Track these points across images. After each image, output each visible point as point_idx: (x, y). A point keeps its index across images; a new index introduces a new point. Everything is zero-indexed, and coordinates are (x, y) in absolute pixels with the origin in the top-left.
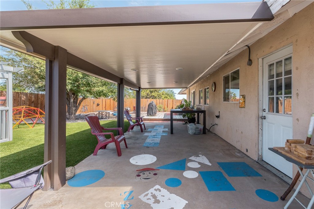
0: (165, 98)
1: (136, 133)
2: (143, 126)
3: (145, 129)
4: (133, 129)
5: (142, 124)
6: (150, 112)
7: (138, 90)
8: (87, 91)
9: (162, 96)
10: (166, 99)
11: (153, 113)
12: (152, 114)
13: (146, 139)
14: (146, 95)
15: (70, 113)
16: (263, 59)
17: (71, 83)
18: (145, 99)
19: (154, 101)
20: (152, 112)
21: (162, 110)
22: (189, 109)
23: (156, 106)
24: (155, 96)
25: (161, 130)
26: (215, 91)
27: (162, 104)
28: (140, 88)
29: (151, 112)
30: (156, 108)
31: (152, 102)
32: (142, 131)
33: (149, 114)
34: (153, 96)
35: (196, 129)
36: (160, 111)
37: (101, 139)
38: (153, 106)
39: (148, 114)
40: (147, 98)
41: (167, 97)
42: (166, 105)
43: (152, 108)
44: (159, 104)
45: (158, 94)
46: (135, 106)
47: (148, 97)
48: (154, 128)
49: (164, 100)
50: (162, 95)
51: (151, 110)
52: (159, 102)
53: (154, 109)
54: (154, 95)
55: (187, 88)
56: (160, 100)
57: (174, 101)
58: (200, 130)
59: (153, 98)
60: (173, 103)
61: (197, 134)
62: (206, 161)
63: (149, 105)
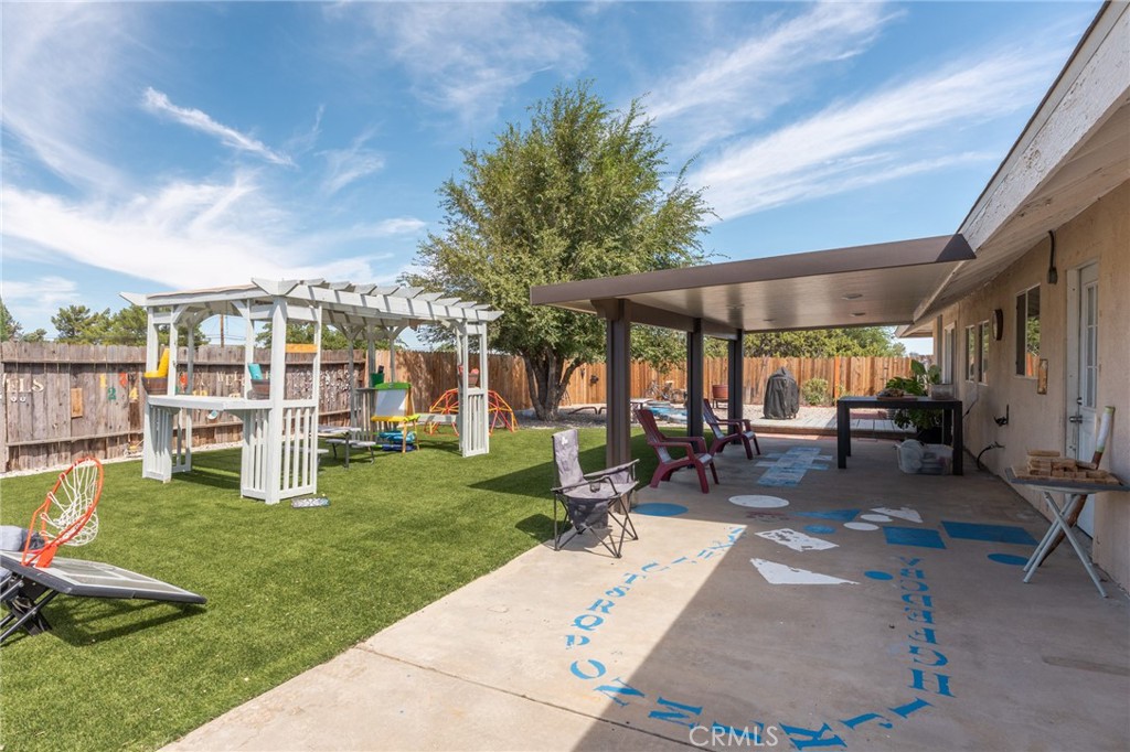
0: (838, 350)
1: (733, 459)
2: (751, 441)
3: (759, 453)
4: (722, 450)
5: (751, 438)
6: (775, 405)
7: (733, 337)
8: (590, 344)
9: (824, 344)
10: (840, 359)
11: (783, 410)
12: (780, 412)
13: (764, 472)
14: (758, 343)
15: (547, 405)
16: (1080, 270)
17: (557, 327)
18: (755, 356)
19: (790, 365)
20: (781, 404)
21: (822, 400)
22: (902, 395)
23: (796, 385)
24: (797, 343)
25: (808, 459)
26: (999, 338)
27: (825, 374)
28: (740, 333)
29: (778, 407)
30: (796, 390)
31: (780, 372)
32: (750, 455)
33: (769, 412)
34: (788, 344)
35: (925, 458)
36: (813, 404)
37: (664, 456)
38: (783, 384)
39: (766, 411)
40: (760, 355)
41: (847, 348)
42: (841, 382)
43: (780, 393)
44: (812, 376)
45: (808, 338)
47: (767, 348)
48: (788, 453)
49: (832, 361)
50: (826, 340)
51: (777, 397)
52: (813, 370)
53: (789, 394)
54: (789, 339)
55: (911, 323)
56: (813, 362)
57: (879, 362)
58: (942, 461)
59: (785, 354)
60: (873, 374)
61: (929, 472)
62: (913, 517)
63: (770, 383)
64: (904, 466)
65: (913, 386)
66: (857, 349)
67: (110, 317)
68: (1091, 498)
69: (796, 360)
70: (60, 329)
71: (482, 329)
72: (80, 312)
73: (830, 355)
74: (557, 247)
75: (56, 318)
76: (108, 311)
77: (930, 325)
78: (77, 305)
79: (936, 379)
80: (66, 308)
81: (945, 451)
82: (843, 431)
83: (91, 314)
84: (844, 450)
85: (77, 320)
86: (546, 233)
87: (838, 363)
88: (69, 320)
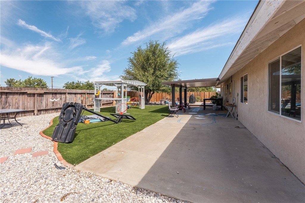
0: (202, 90)
7: (185, 88)
9: (199, 89)
10: (203, 92)
22: (214, 98)
23: (195, 97)
24: (194, 89)
25: (199, 109)
26: (228, 89)
27: (200, 95)
28: (186, 87)
34: (192, 89)
36: (198, 101)
41: (204, 90)
42: (203, 97)
43: (192, 99)
44: (197, 96)
46: (179, 97)
49: (201, 92)
52: (197, 94)
55: (215, 86)
56: (197, 93)
57: (210, 93)
58: (219, 108)
59: (191, 91)
60: (209, 95)
61: (218, 110)
62: (215, 114)
63: (190, 97)
64: (214, 109)
65: (216, 97)
66: (206, 90)
67: (21, 81)
68: (234, 107)
69: (194, 92)
70: (7, 84)
71: (144, 87)
72: (13, 80)
73: (200, 92)
74: (152, 71)
75: (6, 81)
76: (20, 80)
77: (220, 86)
78: (12, 78)
79: (220, 96)
80: (9, 79)
81: (220, 107)
82: (204, 105)
83: (15, 81)
84: (204, 108)
85: (12, 82)
86: (150, 69)
87: (202, 93)
88: (9, 82)
